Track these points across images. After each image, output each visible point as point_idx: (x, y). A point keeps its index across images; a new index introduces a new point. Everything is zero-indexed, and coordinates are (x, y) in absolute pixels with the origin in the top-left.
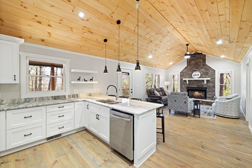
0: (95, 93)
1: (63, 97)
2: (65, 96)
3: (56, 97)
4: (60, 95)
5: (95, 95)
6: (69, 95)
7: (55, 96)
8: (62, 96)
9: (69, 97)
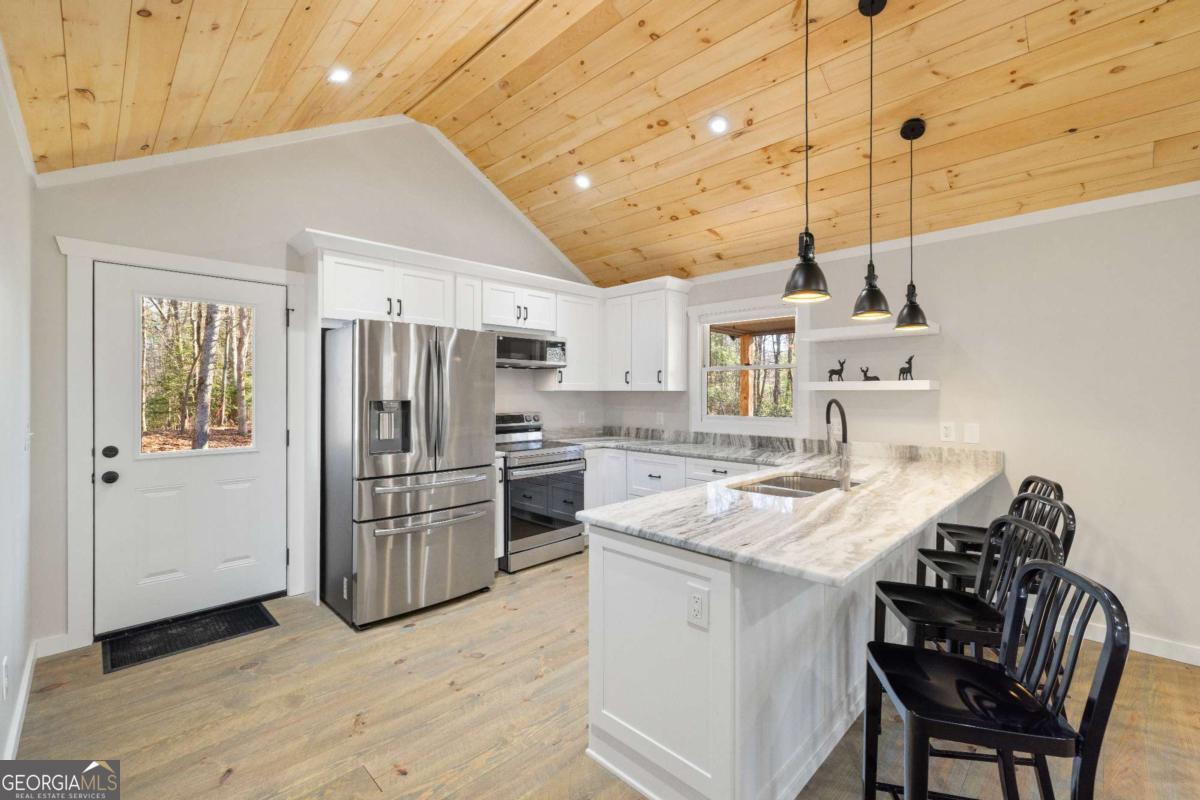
0: (945, 448)
1: (785, 444)
2: (792, 440)
3: (764, 442)
4: (775, 435)
5: (949, 462)
6: (804, 441)
7: (759, 437)
8: (780, 440)
9: (805, 446)
